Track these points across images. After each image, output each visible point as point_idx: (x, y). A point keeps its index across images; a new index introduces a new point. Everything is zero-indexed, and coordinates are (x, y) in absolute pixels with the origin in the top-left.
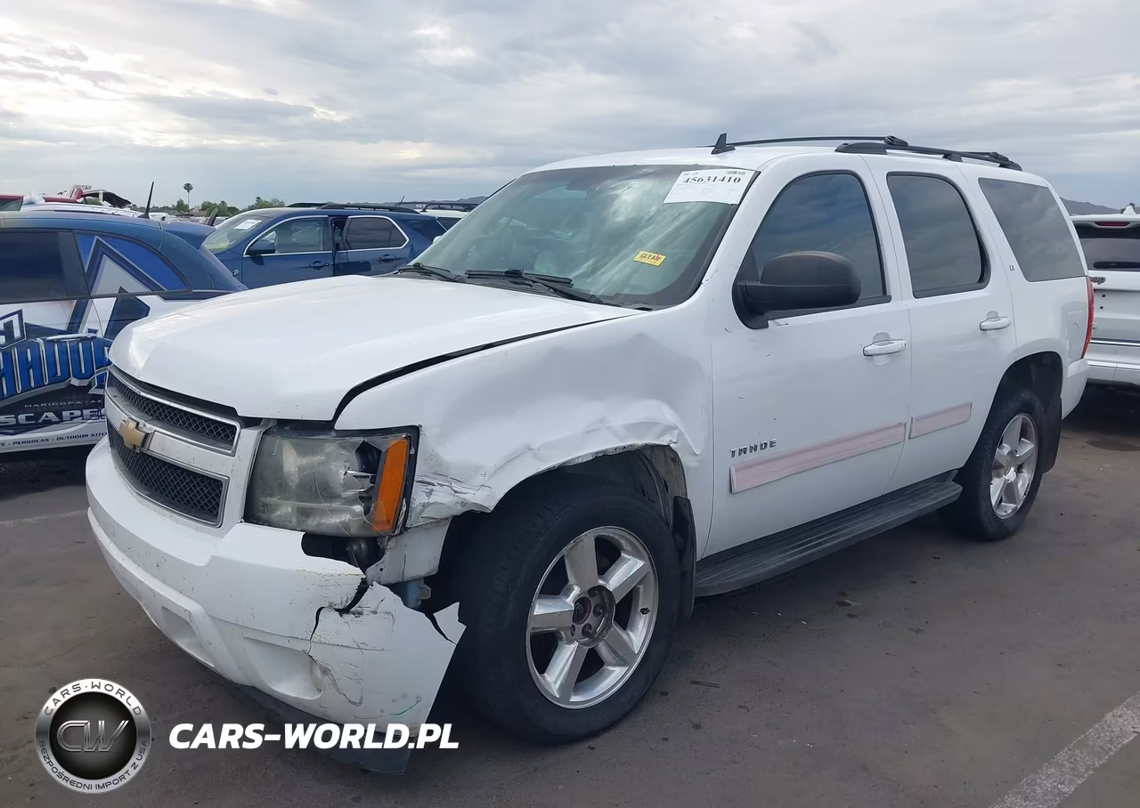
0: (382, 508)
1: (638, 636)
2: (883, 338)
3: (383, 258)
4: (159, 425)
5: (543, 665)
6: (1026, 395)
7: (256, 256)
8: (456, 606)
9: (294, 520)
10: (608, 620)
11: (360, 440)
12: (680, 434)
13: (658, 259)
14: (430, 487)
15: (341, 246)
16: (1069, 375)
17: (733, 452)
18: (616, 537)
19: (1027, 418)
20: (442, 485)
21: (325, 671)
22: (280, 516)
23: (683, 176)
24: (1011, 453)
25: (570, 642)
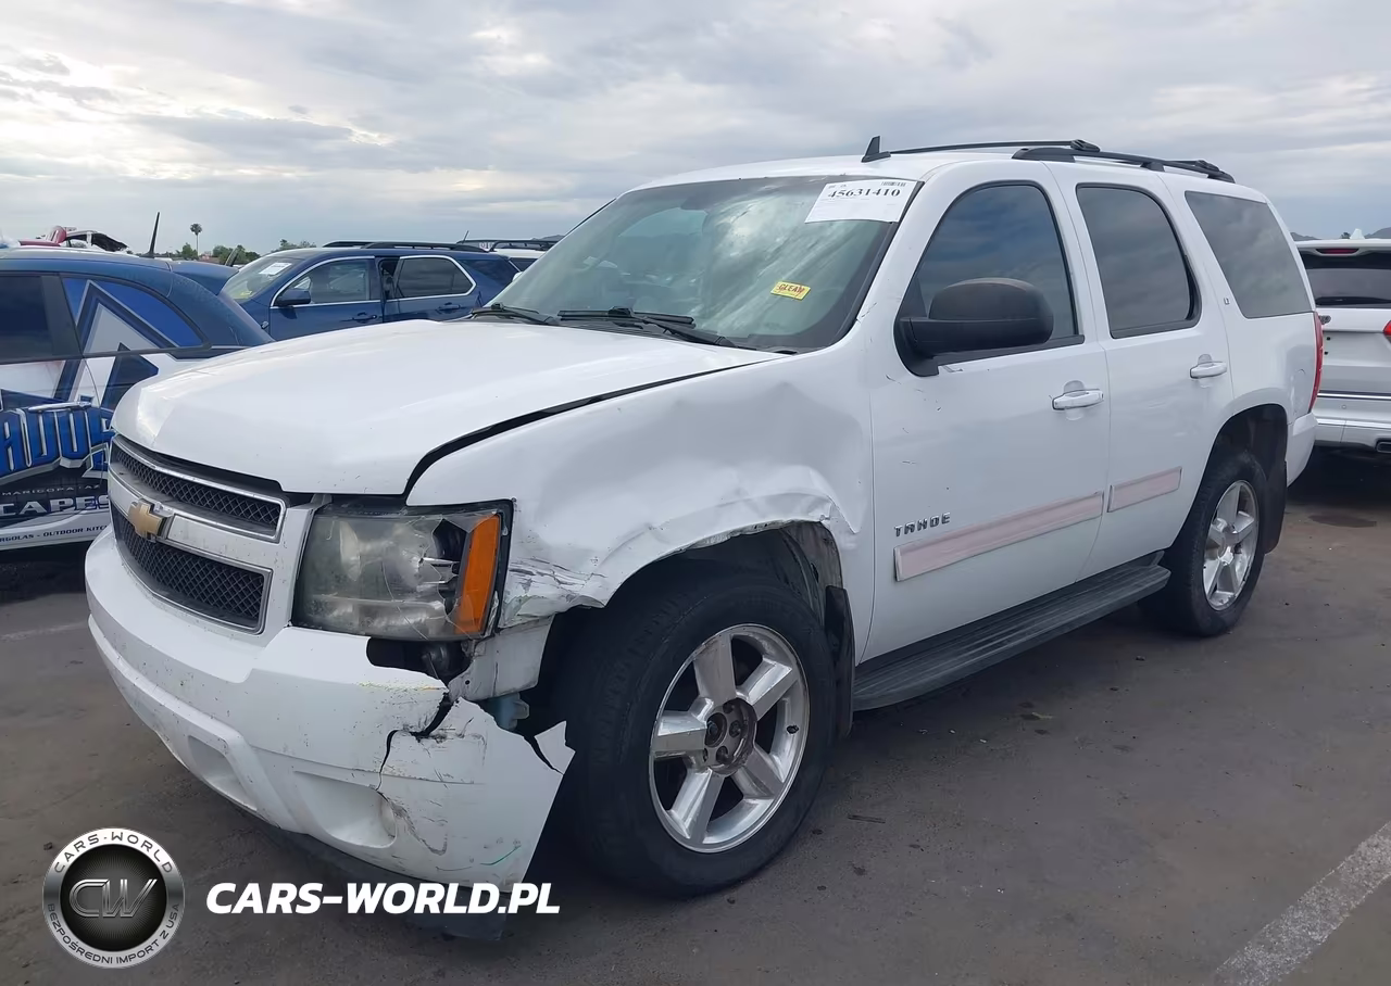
0: (468, 604)
1: (785, 759)
2: (1076, 387)
3: (444, 307)
4: (182, 507)
5: (669, 800)
6: (1245, 458)
7: (286, 308)
8: (564, 724)
9: (356, 623)
10: (748, 740)
11: (439, 518)
12: (834, 508)
13: (801, 291)
14: (528, 577)
15: (392, 294)
16: (1294, 434)
17: (898, 530)
18: (757, 638)
19: (1246, 486)
20: (542, 575)
21: (399, 812)
22: (339, 616)
23: (828, 189)
24: (1228, 530)
25: (702, 769)
